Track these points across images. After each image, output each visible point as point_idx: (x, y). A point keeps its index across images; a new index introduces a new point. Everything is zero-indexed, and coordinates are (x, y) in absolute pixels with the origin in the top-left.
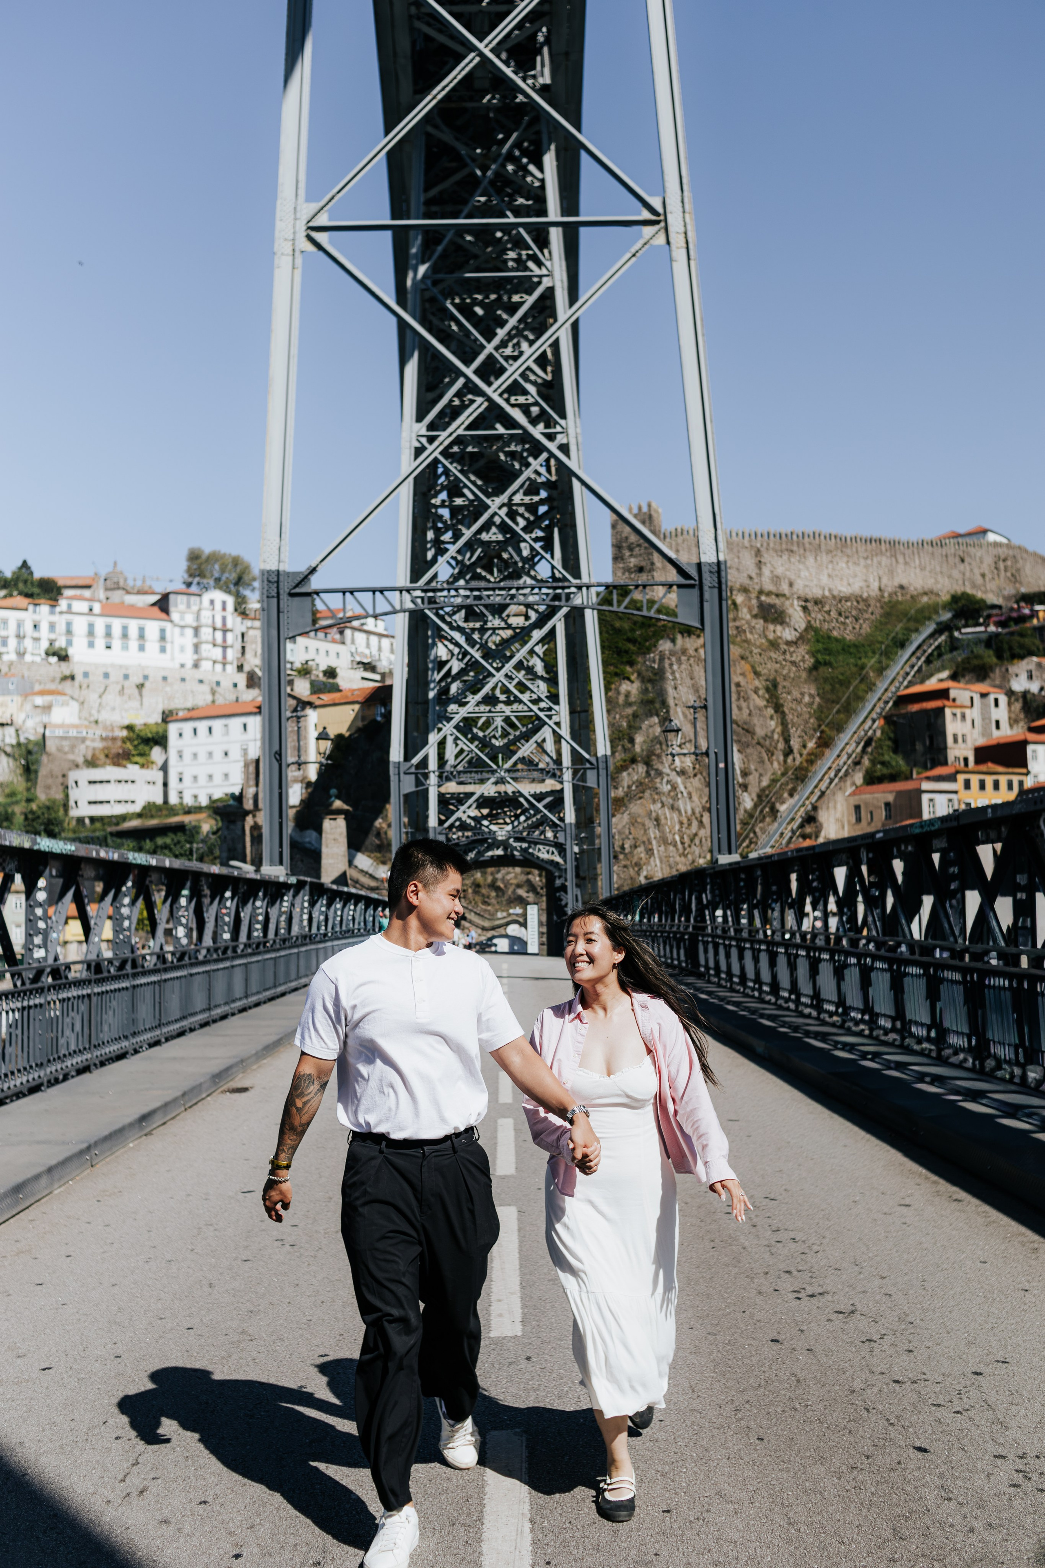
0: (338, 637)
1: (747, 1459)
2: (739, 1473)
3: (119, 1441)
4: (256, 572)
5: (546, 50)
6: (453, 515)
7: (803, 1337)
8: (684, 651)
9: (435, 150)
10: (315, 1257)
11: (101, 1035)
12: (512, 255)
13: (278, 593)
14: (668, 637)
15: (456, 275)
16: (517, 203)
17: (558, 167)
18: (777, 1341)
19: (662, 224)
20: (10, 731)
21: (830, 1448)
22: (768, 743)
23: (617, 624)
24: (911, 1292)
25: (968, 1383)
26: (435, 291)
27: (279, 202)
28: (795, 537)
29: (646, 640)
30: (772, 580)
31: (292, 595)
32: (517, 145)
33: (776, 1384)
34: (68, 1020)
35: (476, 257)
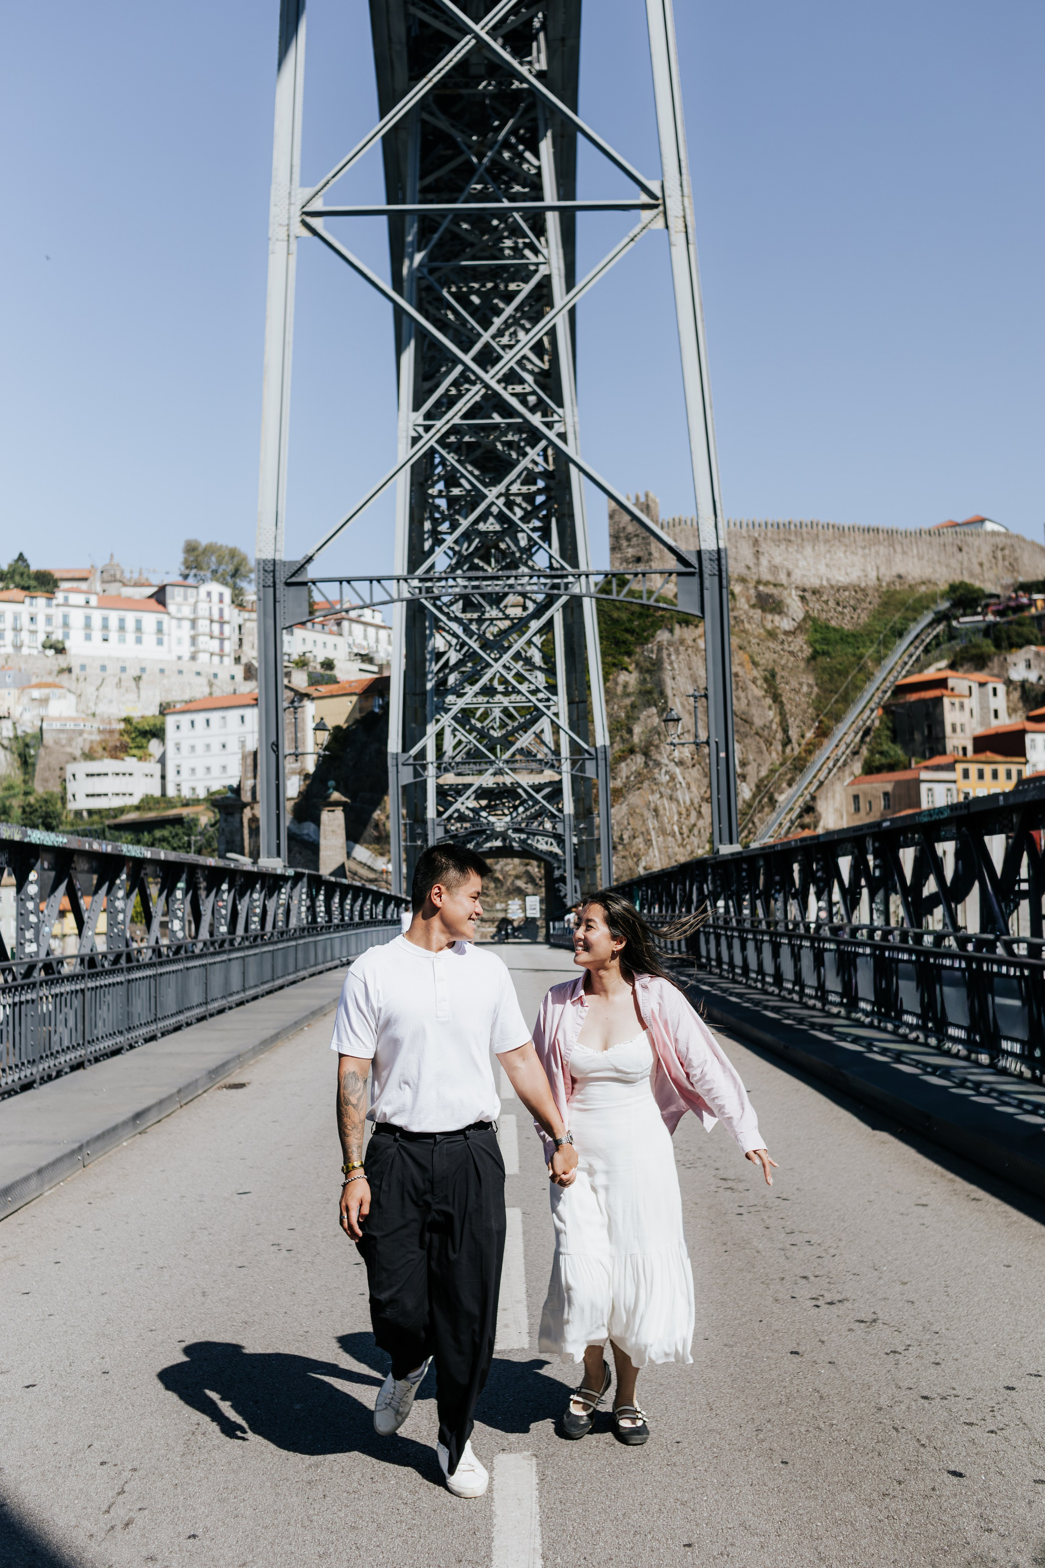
0: (335, 628)
1: (771, 1485)
2: (764, 1501)
3: (105, 1467)
4: (252, 563)
5: (542, 36)
6: (450, 506)
7: (823, 1348)
8: (682, 642)
9: (431, 137)
10: (313, 1263)
11: (96, 1032)
12: (508, 243)
13: (274, 582)
14: (666, 627)
15: (452, 263)
16: (513, 190)
17: (555, 154)
18: (797, 1353)
19: (661, 208)
20: (7, 725)
21: (860, 1473)
22: (766, 733)
23: (615, 615)
24: (934, 1298)
25: (1001, 1399)
26: (432, 279)
27: (273, 187)
28: (792, 527)
29: (644, 631)
30: (770, 569)
31: (288, 584)
32: (514, 132)
33: (798, 1401)
34: (61, 1017)
35: (472, 245)
